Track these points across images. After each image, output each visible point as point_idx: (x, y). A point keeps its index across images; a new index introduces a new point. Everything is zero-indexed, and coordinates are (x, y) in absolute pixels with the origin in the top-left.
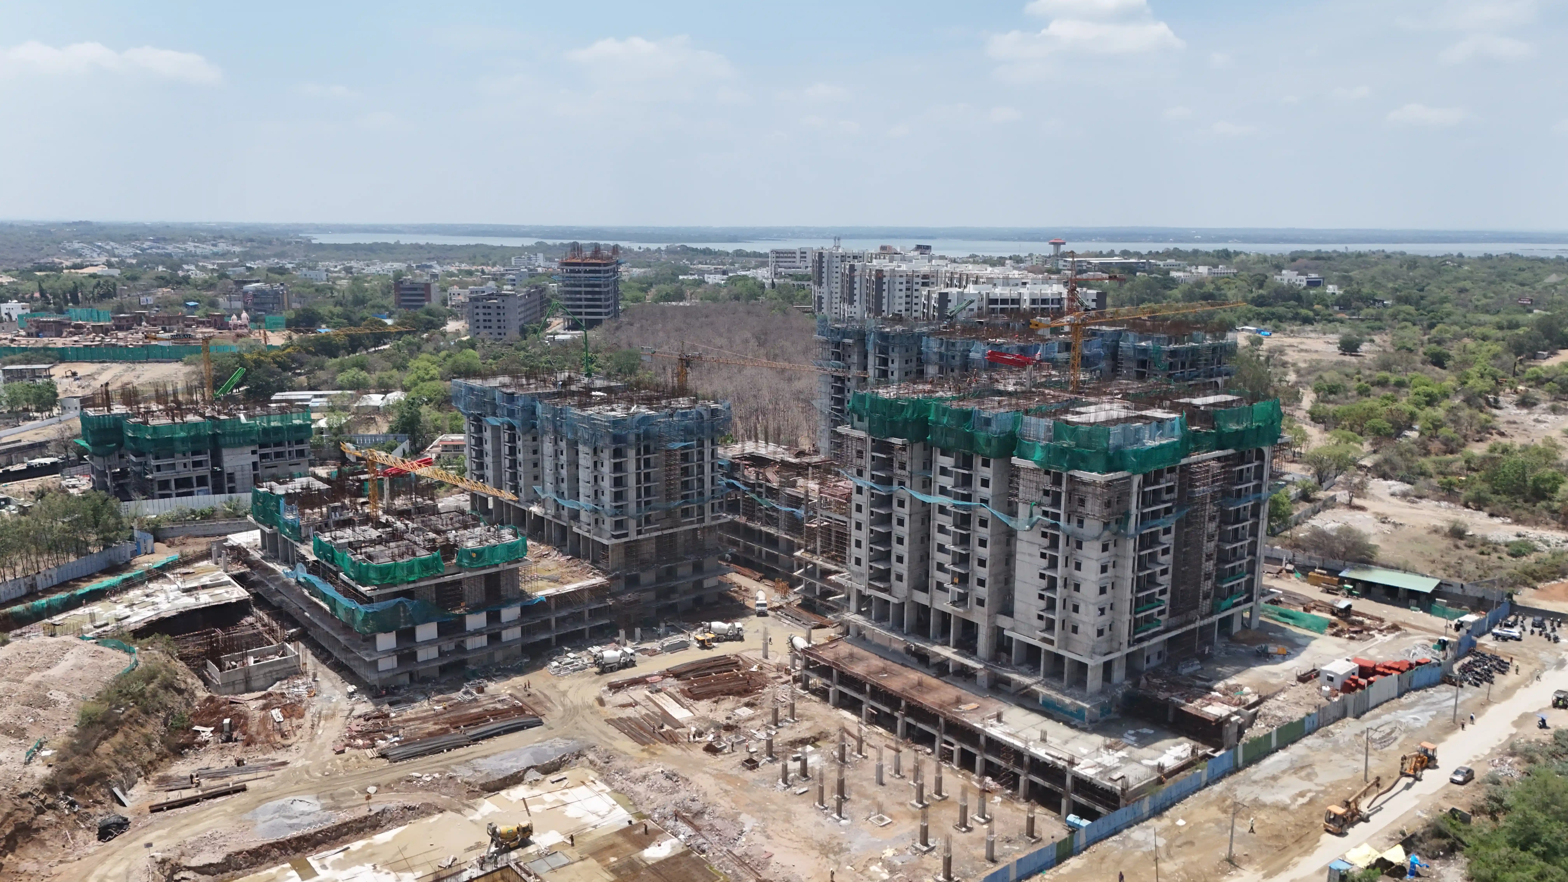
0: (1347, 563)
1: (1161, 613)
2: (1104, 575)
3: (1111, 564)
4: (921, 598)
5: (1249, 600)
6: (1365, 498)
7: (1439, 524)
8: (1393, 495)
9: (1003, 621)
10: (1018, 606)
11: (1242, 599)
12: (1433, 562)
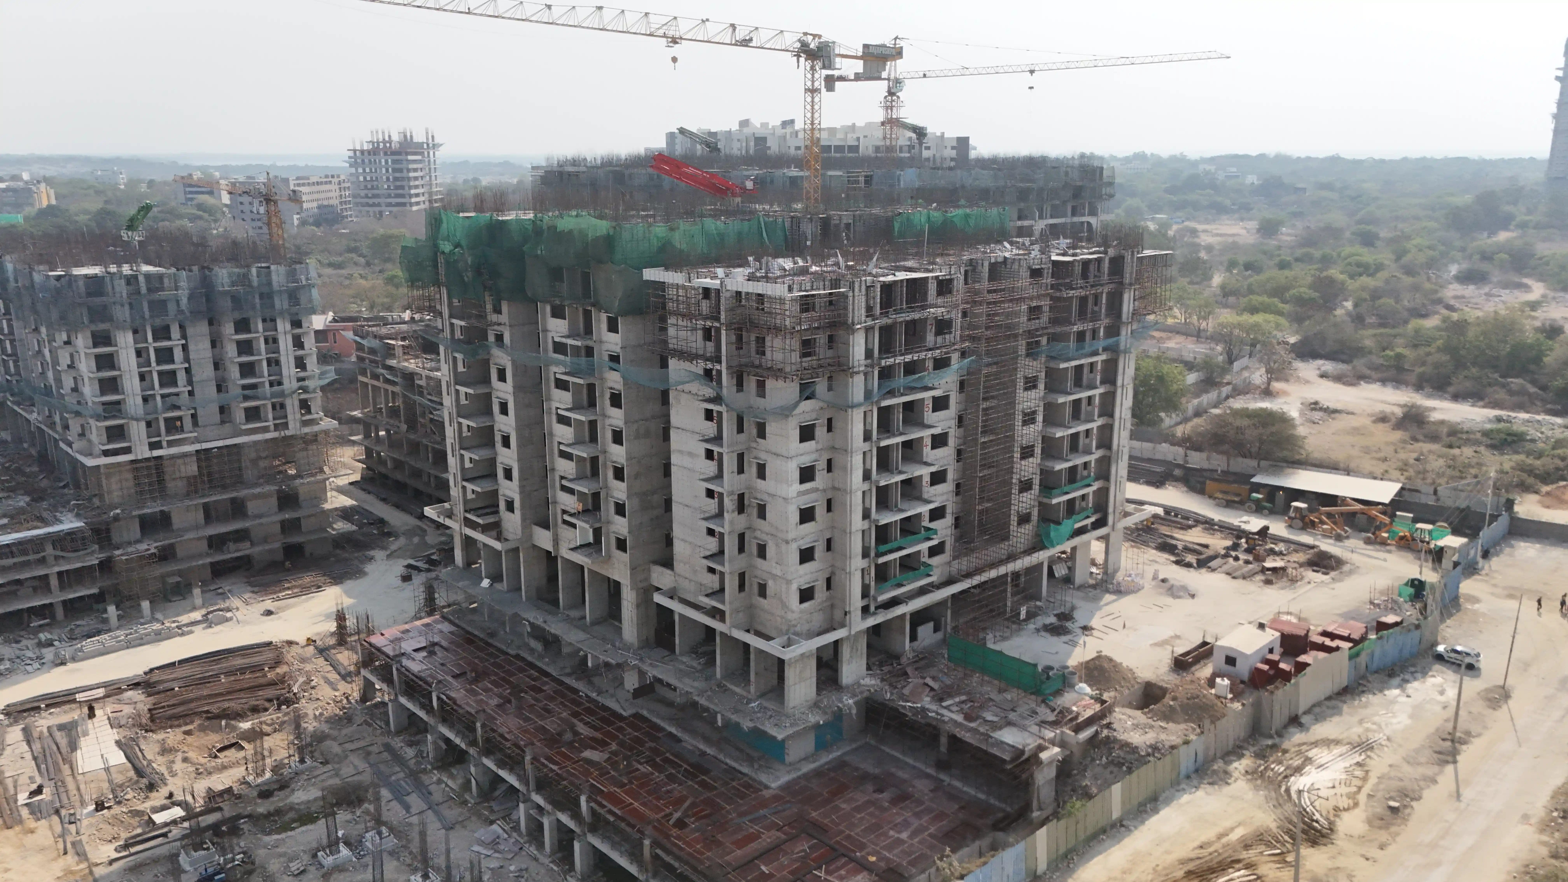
0: (1263, 463)
1: (934, 551)
2: (808, 486)
3: (822, 465)
4: (543, 539)
5: (1101, 523)
6: (1287, 380)
7: (1388, 409)
8: (1323, 376)
9: (661, 577)
10: (679, 548)
11: (1089, 521)
12: (1385, 460)
